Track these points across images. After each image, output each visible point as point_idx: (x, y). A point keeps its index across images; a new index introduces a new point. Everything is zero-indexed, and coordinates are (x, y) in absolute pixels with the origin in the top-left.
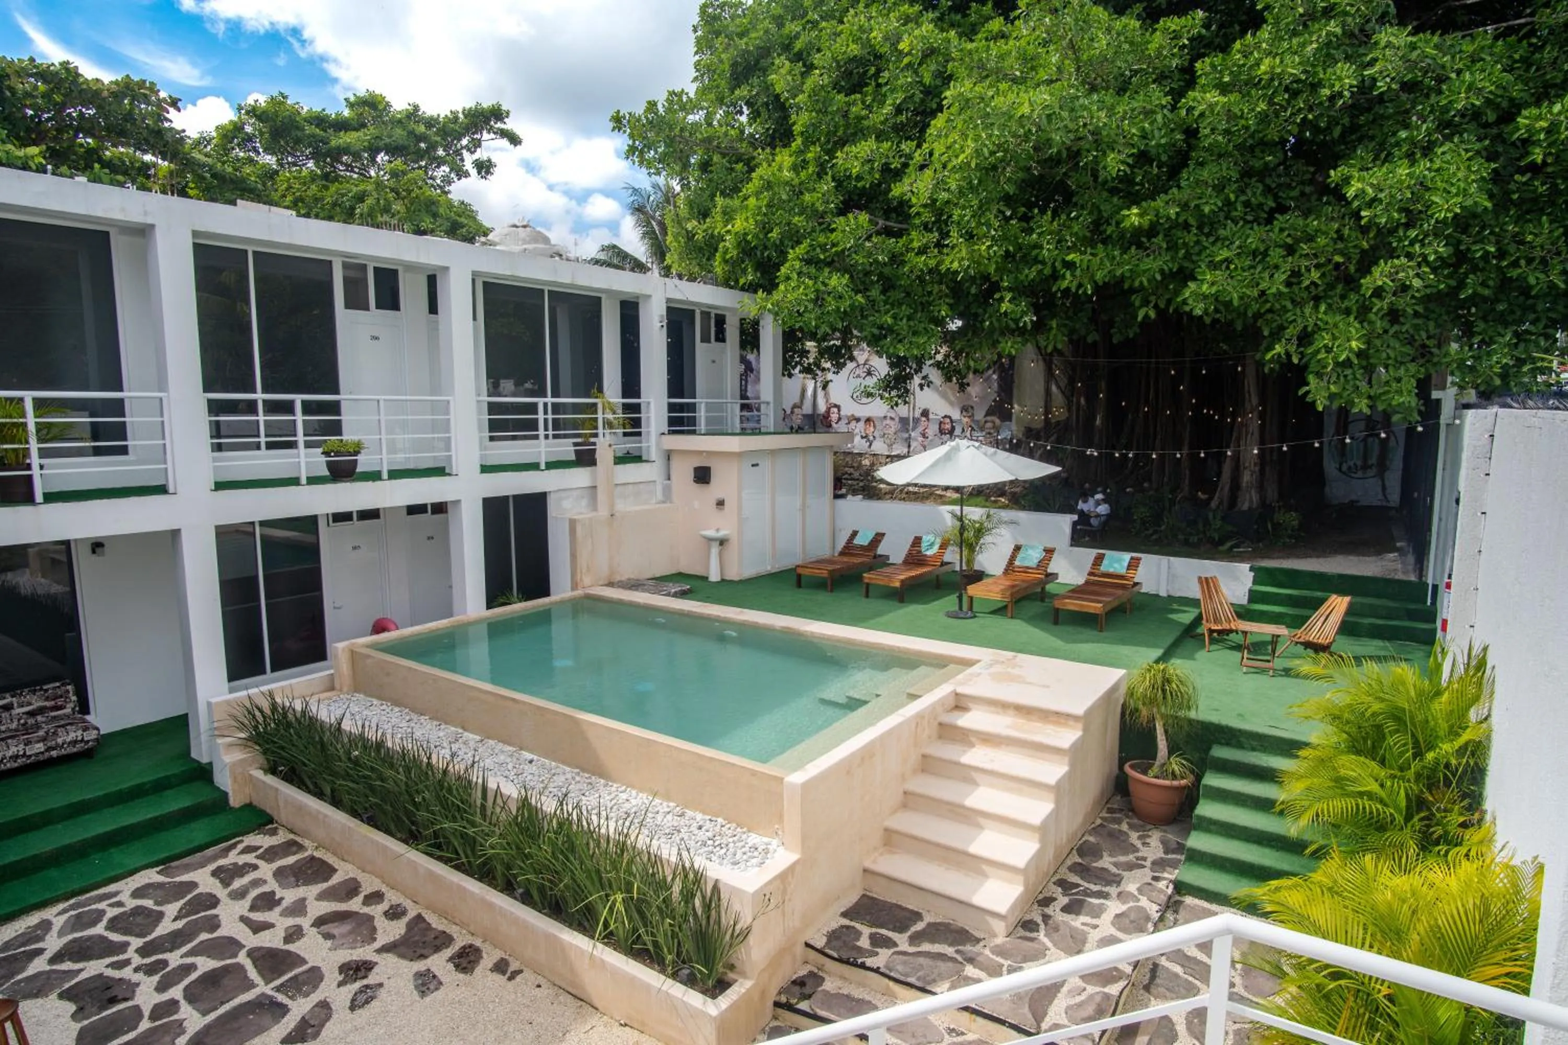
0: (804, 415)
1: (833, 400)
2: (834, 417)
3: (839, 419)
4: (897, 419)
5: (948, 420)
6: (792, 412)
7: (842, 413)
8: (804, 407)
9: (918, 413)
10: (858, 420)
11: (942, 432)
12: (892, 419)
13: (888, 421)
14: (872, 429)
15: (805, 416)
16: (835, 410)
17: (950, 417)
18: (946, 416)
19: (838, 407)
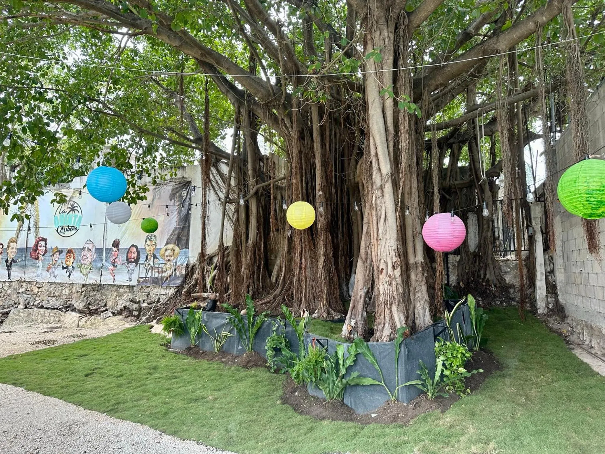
0: (18, 249)
1: (41, 235)
2: (42, 249)
3: (46, 251)
4: (93, 251)
5: (134, 249)
6: (8, 247)
7: (48, 246)
8: (18, 242)
9: (109, 244)
10: (61, 252)
11: (129, 261)
12: (89, 250)
13: (86, 252)
14: (72, 260)
15: (20, 250)
16: (43, 243)
17: (136, 247)
18: (133, 246)
19: (45, 240)
